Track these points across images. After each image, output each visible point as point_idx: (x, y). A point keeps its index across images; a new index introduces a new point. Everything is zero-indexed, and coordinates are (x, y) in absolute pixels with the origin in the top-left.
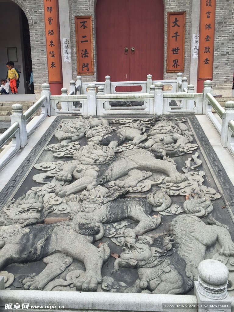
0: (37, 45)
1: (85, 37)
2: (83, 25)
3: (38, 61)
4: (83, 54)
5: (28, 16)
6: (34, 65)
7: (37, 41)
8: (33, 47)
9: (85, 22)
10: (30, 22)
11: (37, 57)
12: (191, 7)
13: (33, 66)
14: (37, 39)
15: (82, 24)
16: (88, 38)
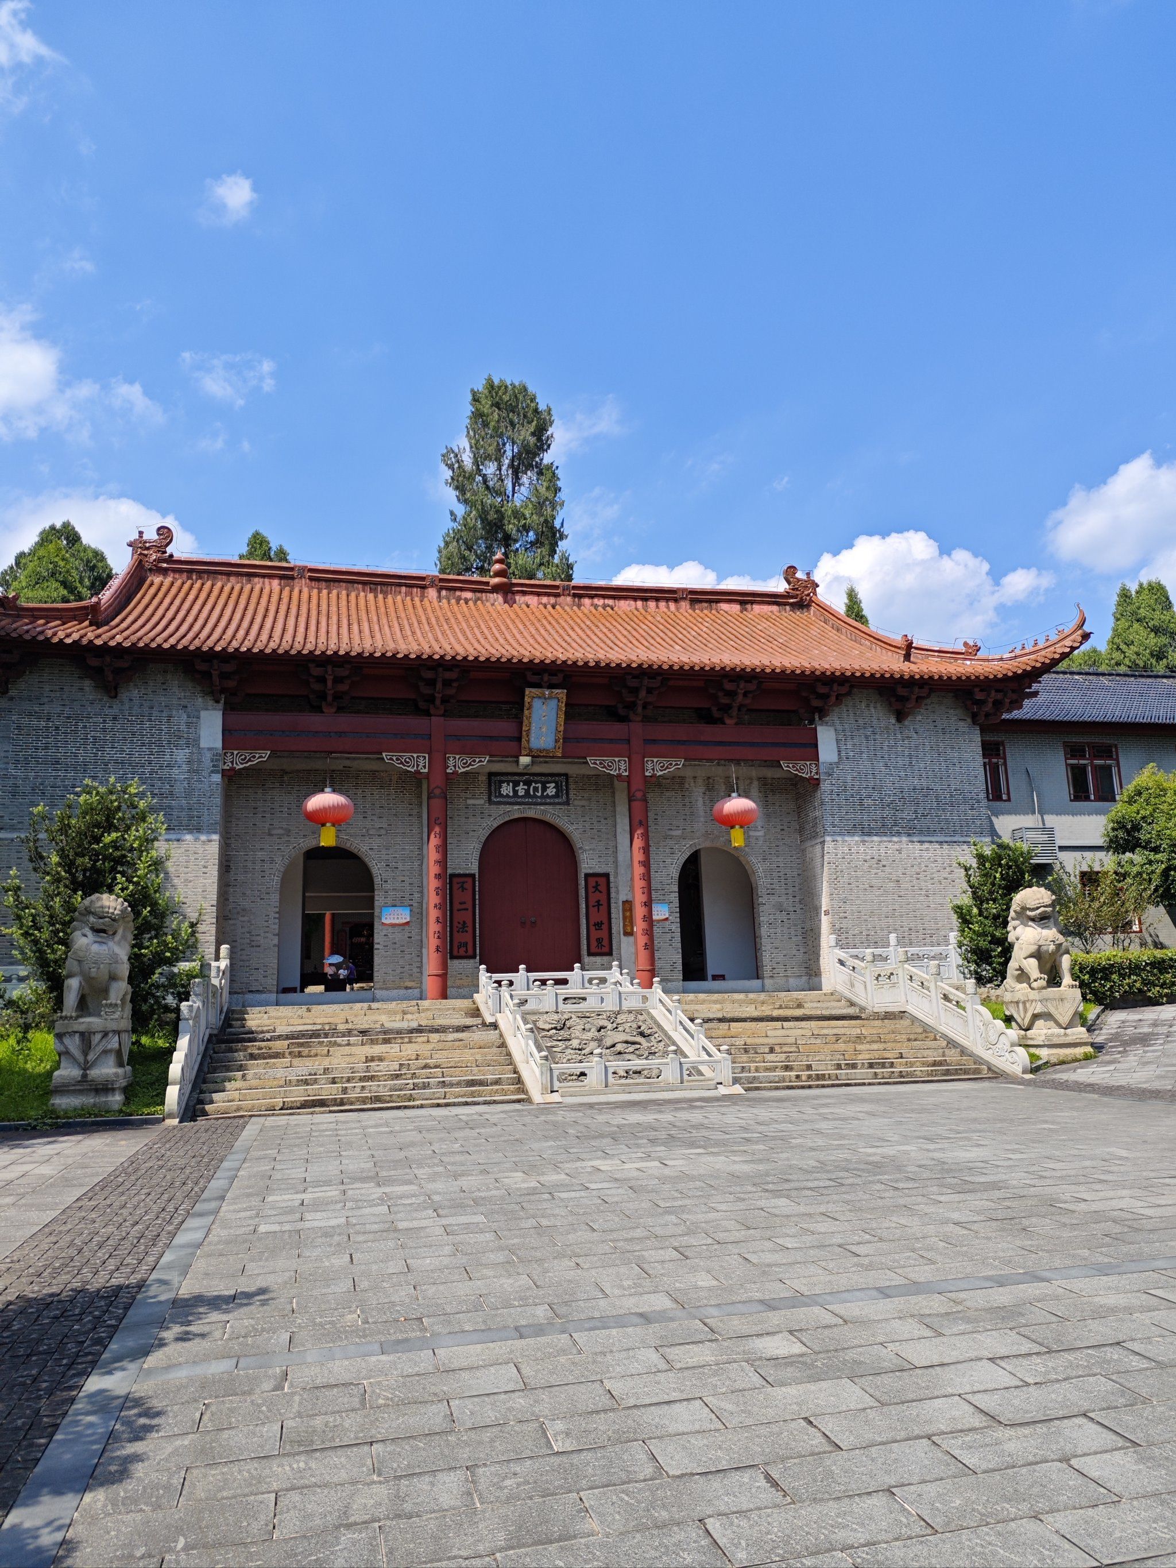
1: (465, 903)
2: (462, 886)
3: (385, 938)
4: (459, 928)
5: (375, 871)
6: (378, 944)
9: (464, 883)
10: (377, 881)
11: (384, 932)
12: (617, 867)
13: (376, 946)
15: (460, 885)
16: (469, 905)
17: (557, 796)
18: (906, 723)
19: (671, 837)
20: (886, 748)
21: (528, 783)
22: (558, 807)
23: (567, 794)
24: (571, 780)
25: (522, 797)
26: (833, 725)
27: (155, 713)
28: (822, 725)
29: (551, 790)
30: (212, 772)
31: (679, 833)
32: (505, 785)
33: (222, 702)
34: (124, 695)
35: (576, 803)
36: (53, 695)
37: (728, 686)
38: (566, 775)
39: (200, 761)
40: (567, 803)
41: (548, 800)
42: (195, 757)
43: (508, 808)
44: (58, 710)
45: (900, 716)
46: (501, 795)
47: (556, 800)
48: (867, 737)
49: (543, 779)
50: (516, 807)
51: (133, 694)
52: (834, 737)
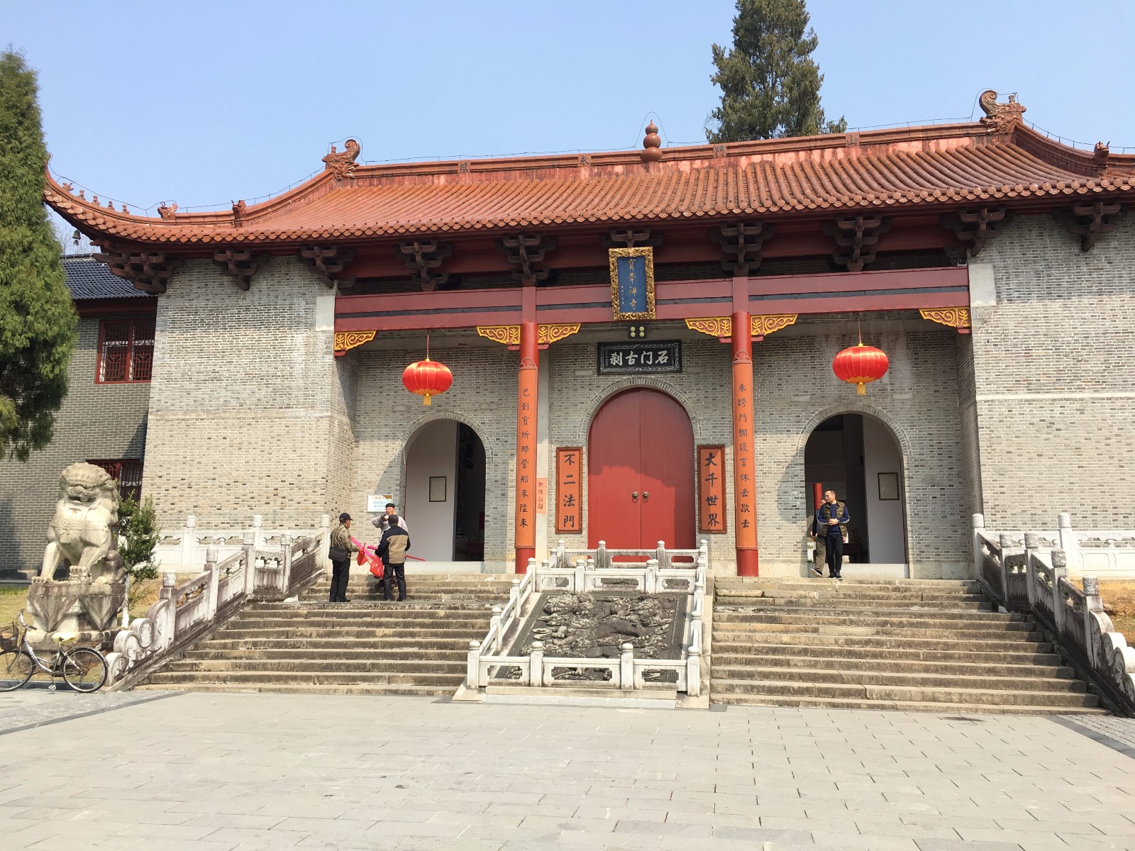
0: (496, 487)
1: (572, 476)
2: (569, 459)
3: (495, 511)
4: (565, 501)
5: (486, 445)
6: (488, 516)
7: (497, 481)
8: (489, 490)
9: (571, 456)
10: (488, 454)
11: (495, 505)
13: (486, 518)
14: (496, 479)
15: (567, 458)
16: (575, 479)
17: (669, 363)
18: (1095, 251)
19: (797, 404)
20: (1065, 285)
21: (638, 352)
22: (670, 375)
23: (680, 361)
24: (684, 346)
25: (632, 366)
26: (991, 261)
27: (280, 302)
28: (975, 263)
29: (663, 359)
30: (326, 353)
31: (806, 398)
32: (615, 354)
33: (335, 287)
34: (255, 288)
35: (690, 370)
36: (199, 290)
37: (845, 225)
38: (679, 341)
39: (315, 344)
40: (680, 371)
41: (659, 369)
42: (311, 340)
43: (617, 378)
44: (203, 304)
45: (1085, 245)
46: (611, 366)
47: (669, 369)
48: (1038, 274)
49: (655, 346)
50: (625, 377)
51: (262, 286)
52: (992, 276)
